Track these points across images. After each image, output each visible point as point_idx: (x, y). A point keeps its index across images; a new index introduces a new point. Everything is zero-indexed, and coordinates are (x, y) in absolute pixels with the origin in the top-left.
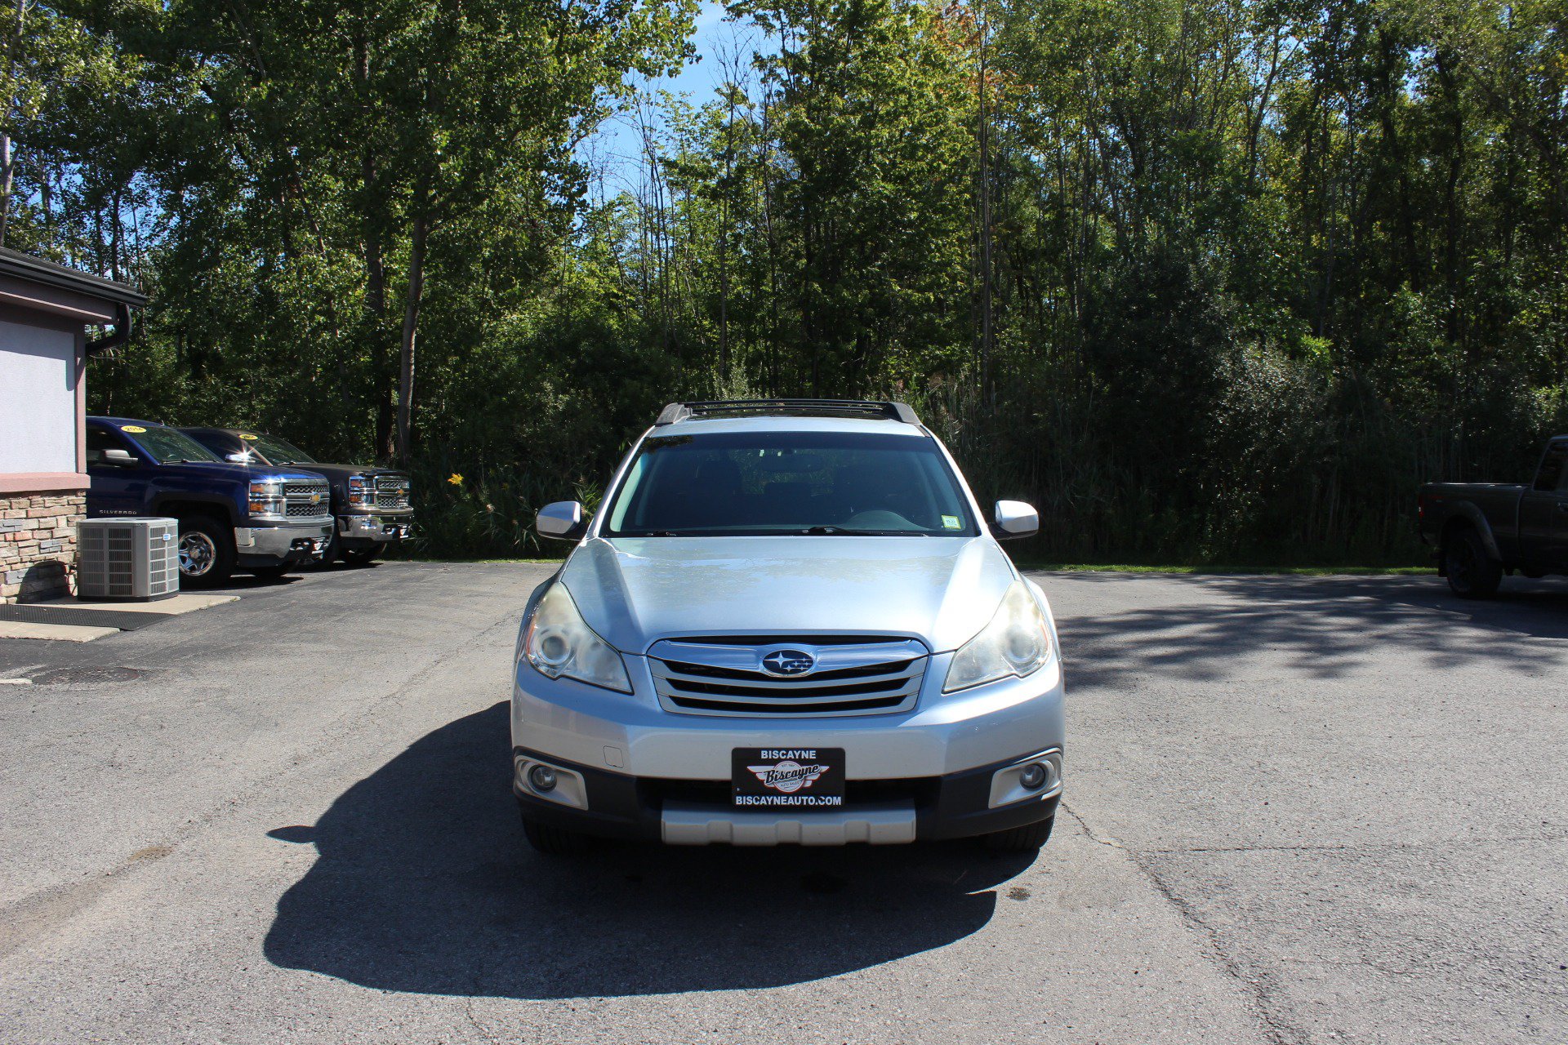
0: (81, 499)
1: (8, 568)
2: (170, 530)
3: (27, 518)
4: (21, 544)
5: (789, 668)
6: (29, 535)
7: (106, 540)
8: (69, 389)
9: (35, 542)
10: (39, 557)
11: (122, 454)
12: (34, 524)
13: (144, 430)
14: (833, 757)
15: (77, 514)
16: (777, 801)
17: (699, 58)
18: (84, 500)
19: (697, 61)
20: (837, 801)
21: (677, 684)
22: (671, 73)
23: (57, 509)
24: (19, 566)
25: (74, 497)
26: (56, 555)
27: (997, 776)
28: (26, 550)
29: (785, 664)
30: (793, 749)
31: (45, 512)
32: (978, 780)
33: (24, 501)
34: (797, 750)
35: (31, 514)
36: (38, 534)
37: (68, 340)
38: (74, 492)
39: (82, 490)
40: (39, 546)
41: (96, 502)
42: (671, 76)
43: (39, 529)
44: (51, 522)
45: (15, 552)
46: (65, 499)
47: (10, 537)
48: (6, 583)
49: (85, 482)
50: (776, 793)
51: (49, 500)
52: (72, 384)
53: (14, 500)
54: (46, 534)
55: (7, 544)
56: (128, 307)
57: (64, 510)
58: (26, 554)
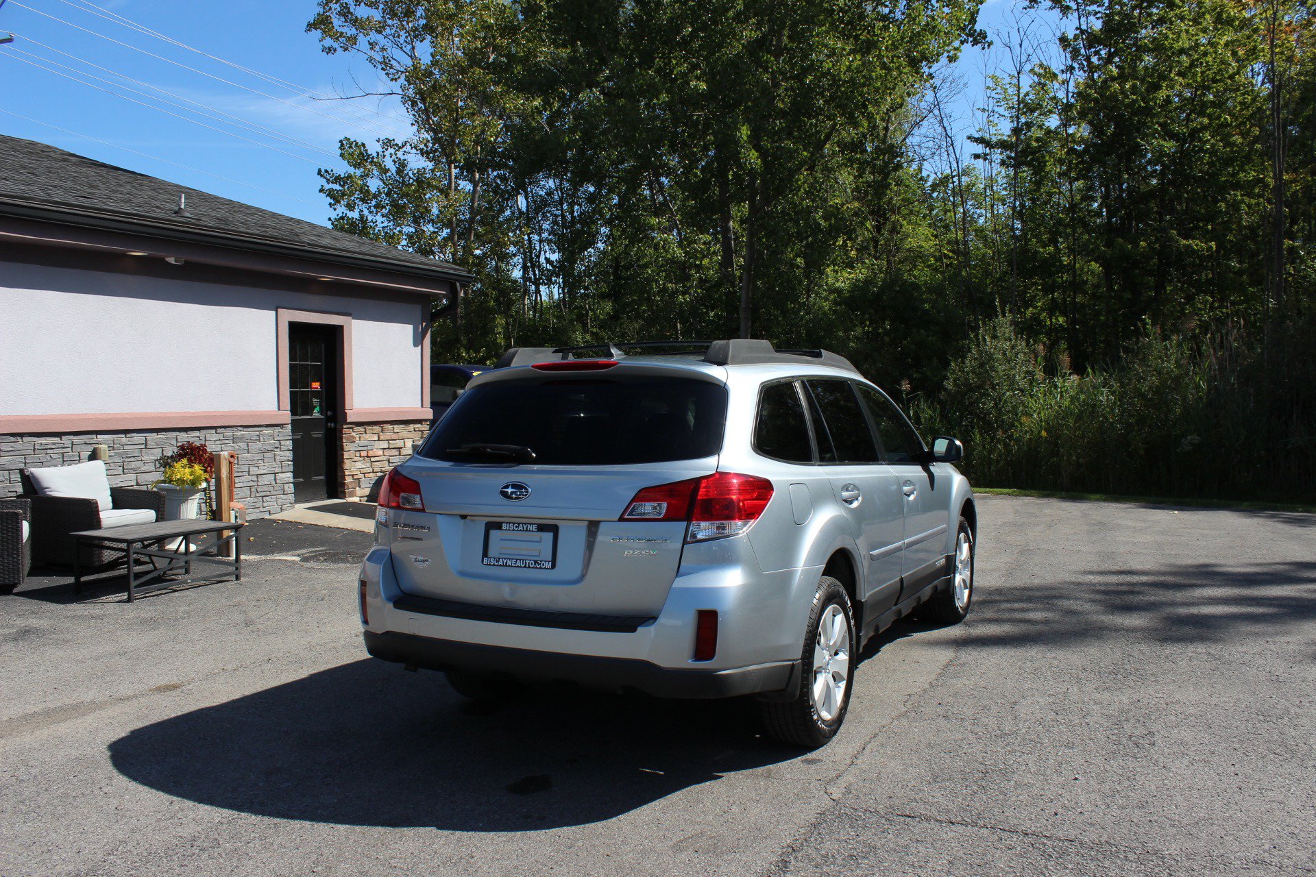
0: (425, 427)
1: (362, 476)
3: (379, 440)
4: (373, 459)
8: (415, 345)
9: (385, 458)
10: (388, 468)
12: (385, 445)
15: (422, 438)
17: (990, 44)
18: (427, 427)
19: (989, 46)
22: (952, 59)
23: (405, 434)
24: (371, 475)
25: (419, 426)
28: (377, 463)
31: (394, 436)
33: (377, 428)
35: (382, 438)
36: (387, 452)
37: (417, 310)
38: (420, 421)
39: (426, 420)
40: (389, 460)
42: (950, 61)
43: (389, 448)
44: (399, 443)
45: (368, 465)
46: (411, 427)
47: (364, 454)
48: (360, 487)
49: (429, 414)
51: (397, 428)
52: (418, 341)
53: (367, 428)
54: (395, 452)
55: (361, 459)
56: (458, 284)
57: (410, 435)
58: (377, 466)
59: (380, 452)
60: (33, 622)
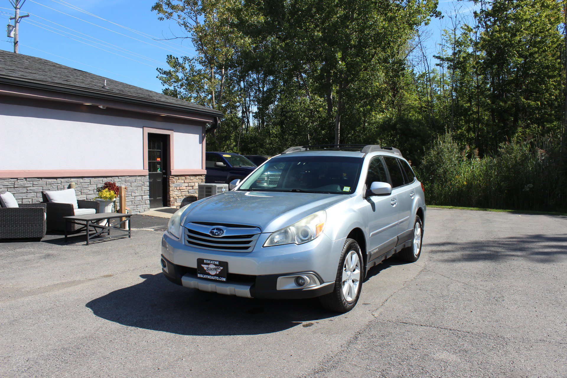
0: (203, 178)
1: (177, 197)
2: (225, 188)
3: (184, 183)
4: (182, 191)
5: (217, 234)
6: (185, 188)
7: (205, 190)
8: (200, 143)
9: (187, 190)
10: (188, 195)
11: (221, 164)
13: (230, 156)
14: (224, 265)
15: (202, 182)
16: (209, 277)
17: (443, 17)
18: (204, 178)
20: (224, 279)
21: (190, 237)
23: (195, 180)
24: (181, 197)
25: (201, 177)
26: (194, 194)
27: (279, 279)
28: (184, 192)
29: (216, 232)
30: (212, 260)
31: (191, 181)
32: (273, 279)
33: (183, 178)
34: (214, 261)
36: (188, 188)
37: (200, 128)
38: (201, 175)
39: (204, 175)
40: (188, 191)
41: (209, 178)
42: (426, 25)
43: (188, 186)
44: (193, 184)
45: (180, 193)
46: (198, 177)
47: (178, 188)
48: (176, 202)
49: (205, 172)
50: (209, 274)
51: (192, 178)
52: (201, 142)
53: (180, 177)
54: (191, 188)
55: (177, 190)
56: (217, 118)
57: (197, 181)
58: (184, 194)
60: (50, 252)
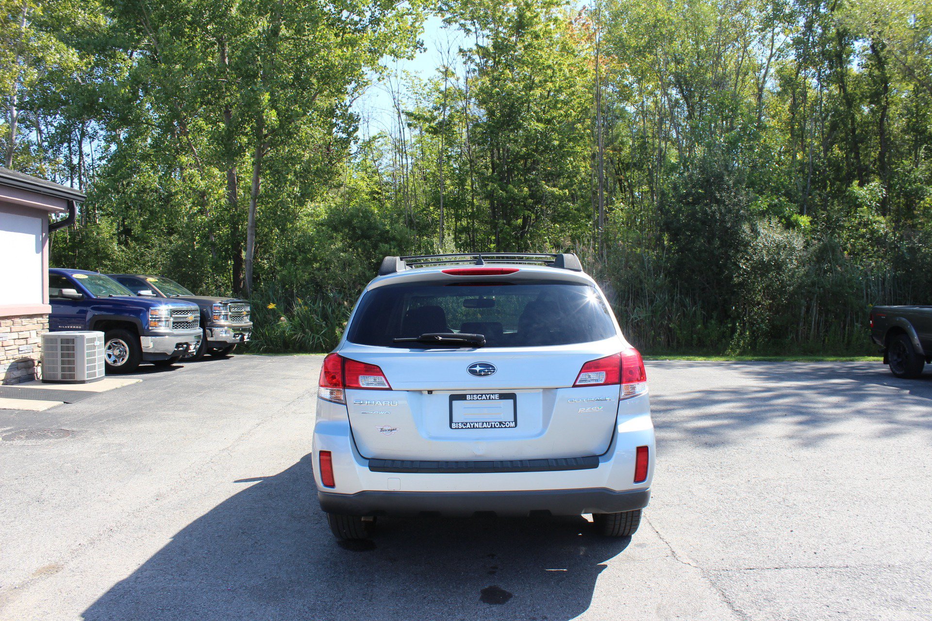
0: (46, 320)
2: (99, 339)
3: (11, 332)
4: (7, 348)
7: (59, 345)
8: (37, 252)
9: (16, 347)
10: (19, 356)
11: (71, 292)
12: (15, 336)
13: (87, 277)
15: (43, 329)
17: (426, 50)
18: (47, 320)
23: (30, 326)
24: (6, 362)
25: (41, 319)
26: (29, 354)
28: (10, 352)
31: (22, 328)
33: (9, 322)
35: (13, 330)
36: (18, 342)
37: (37, 222)
38: (41, 315)
39: (46, 314)
40: (18, 349)
41: (55, 322)
42: (409, 60)
43: (18, 339)
44: (26, 334)
45: (3, 353)
46: (35, 320)
49: (48, 309)
51: (25, 321)
52: (40, 249)
54: (23, 342)
56: (74, 202)
57: (34, 327)
58: (10, 354)
59: (12, 342)
